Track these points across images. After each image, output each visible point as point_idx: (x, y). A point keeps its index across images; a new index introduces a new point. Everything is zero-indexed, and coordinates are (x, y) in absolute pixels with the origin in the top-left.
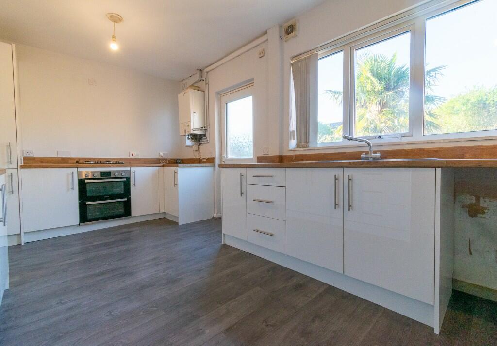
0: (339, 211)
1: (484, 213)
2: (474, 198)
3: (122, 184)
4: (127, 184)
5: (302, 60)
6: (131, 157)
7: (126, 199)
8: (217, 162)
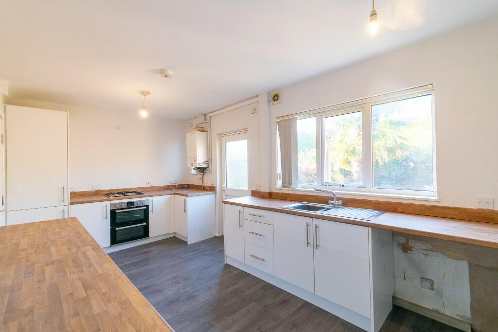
0: (311, 248)
1: (411, 250)
2: (405, 239)
3: (143, 211)
4: (146, 211)
5: (285, 121)
6: (148, 186)
7: (145, 224)
8: (218, 189)
